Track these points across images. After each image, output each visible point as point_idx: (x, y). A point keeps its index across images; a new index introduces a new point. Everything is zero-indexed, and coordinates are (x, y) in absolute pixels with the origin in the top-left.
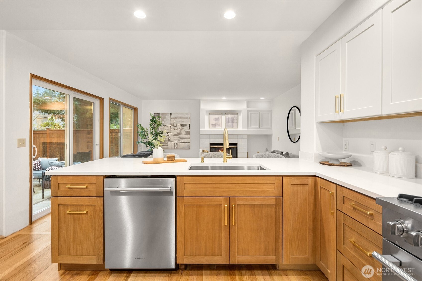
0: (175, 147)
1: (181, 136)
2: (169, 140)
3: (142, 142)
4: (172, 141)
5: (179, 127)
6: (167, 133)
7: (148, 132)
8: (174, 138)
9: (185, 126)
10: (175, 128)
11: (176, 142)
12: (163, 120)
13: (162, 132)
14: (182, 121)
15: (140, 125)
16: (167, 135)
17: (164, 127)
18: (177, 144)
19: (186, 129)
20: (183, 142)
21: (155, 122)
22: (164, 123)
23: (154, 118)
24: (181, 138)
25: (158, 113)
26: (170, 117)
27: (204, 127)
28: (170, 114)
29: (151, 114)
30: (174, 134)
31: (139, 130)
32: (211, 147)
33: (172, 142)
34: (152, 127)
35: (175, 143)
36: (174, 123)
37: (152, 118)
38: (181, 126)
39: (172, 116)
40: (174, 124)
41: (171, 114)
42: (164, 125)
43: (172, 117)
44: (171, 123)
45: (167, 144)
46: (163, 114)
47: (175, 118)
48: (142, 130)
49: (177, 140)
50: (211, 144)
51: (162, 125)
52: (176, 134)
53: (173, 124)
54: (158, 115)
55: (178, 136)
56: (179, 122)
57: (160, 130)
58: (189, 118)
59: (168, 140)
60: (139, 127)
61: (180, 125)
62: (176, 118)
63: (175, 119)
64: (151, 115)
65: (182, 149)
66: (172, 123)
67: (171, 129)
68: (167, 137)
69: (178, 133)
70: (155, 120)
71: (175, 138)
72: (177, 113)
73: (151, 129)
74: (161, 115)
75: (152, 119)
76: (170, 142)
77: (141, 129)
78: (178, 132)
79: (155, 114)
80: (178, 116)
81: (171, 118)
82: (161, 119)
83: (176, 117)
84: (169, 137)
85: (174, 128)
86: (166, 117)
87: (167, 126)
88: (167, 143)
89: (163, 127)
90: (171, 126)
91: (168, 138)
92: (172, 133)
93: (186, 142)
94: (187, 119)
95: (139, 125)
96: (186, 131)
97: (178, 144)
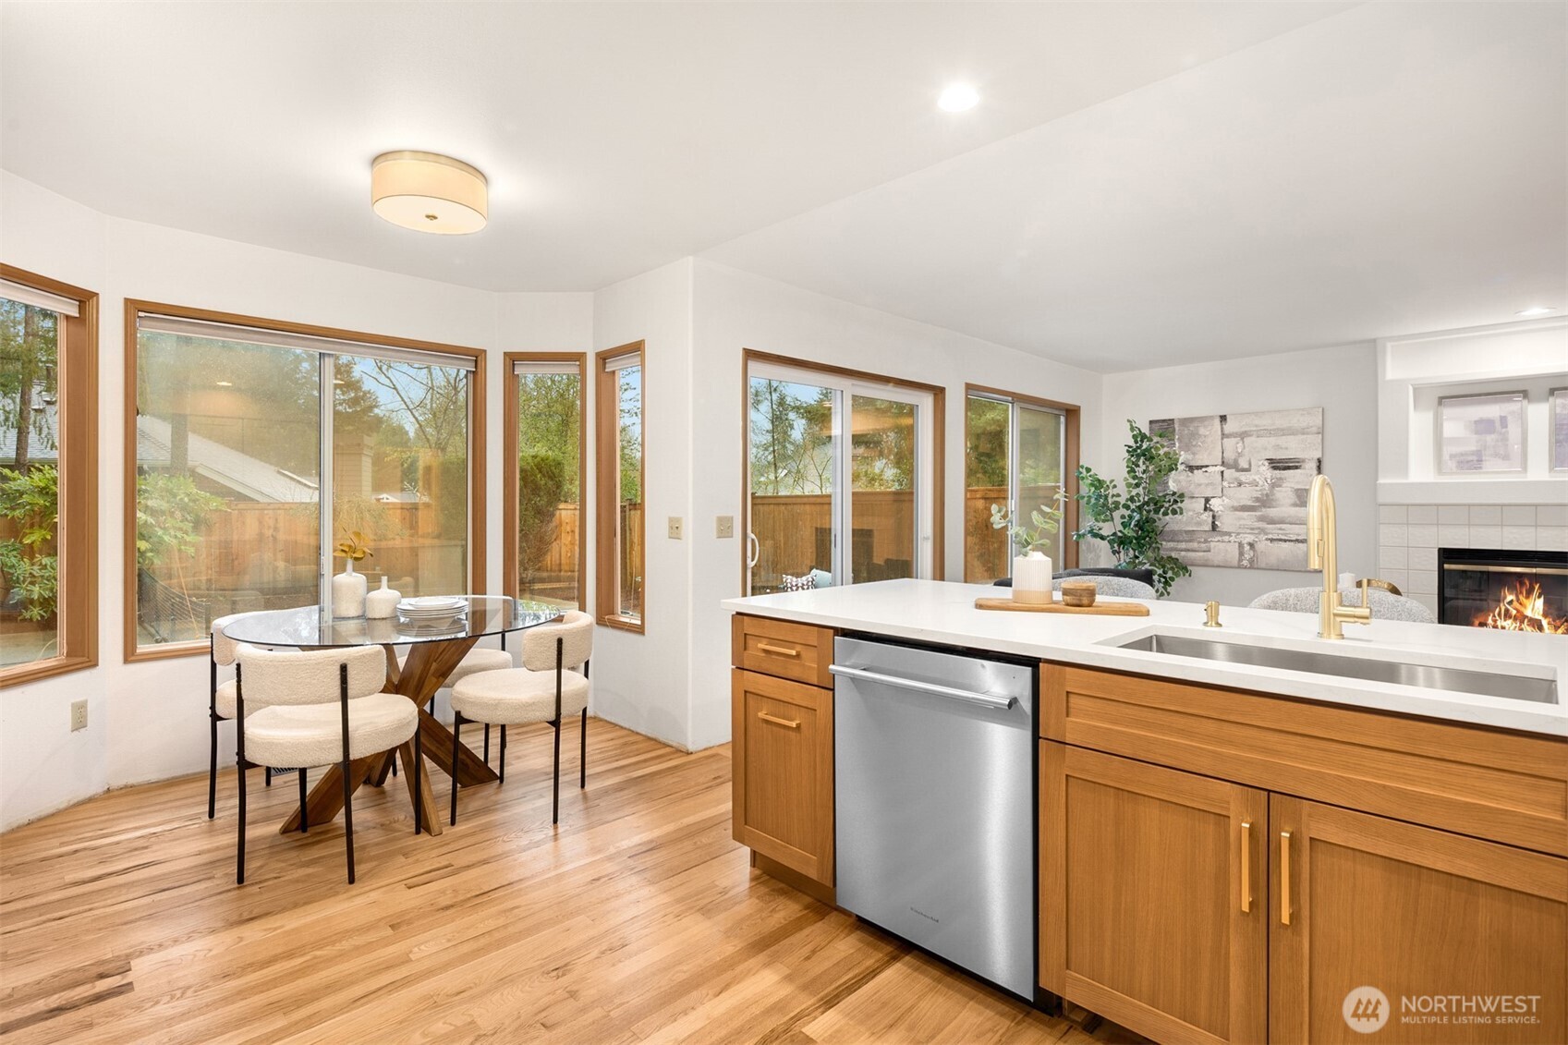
0: (1240, 560)
1: (1272, 512)
2: (1214, 527)
3: (1096, 535)
4: (1229, 534)
5: (1263, 473)
6: (1207, 500)
7: (1118, 495)
8: (1240, 519)
9: (1297, 468)
10: (1243, 477)
11: (1250, 538)
12: (1187, 447)
13: (1182, 496)
14: (1278, 447)
15: (1088, 470)
16: (1206, 509)
17: (1190, 474)
18: (1251, 545)
19: (1298, 483)
20: (1285, 541)
21: (1149, 456)
22: (1190, 457)
23: (1142, 441)
24: (1272, 522)
25: (1164, 421)
26: (1220, 433)
27: (1403, 468)
28: (1217, 421)
29: (1131, 425)
30: (1236, 504)
31: (1085, 489)
32: (1446, 566)
33: (1226, 538)
34: (1134, 478)
35: (1245, 542)
36: (1240, 455)
37: (1136, 442)
38: (1275, 468)
39: (1229, 427)
40: (1236, 461)
41: (1223, 418)
42: (1191, 468)
43: (1226, 432)
44: (1223, 457)
45: (1203, 545)
46: (1186, 422)
47: (1243, 435)
48: (1093, 489)
49: (1252, 529)
50: (1447, 555)
51: (1181, 467)
52: (1250, 503)
53: (1231, 462)
54: (1164, 428)
55: (1258, 514)
56: (1266, 449)
57: (1172, 486)
58: (1314, 429)
59: (1208, 527)
60: (1083, 478)
61: (1266, 463)
62: (1251, 436)
63: (1242, 439)
64: (1132, 429)
65: (1278, 570)
66: (1230, 456)
67: (1225, 484)
68: (1207, 517)
69: (1257, 499)
70: (1148, 449)
71: (1242, 522)
72: (1256, 414)
73: (1129, 485)
74: (1176, 426)
75: (1134, 446)
76: (1220, 539)
77: (1092, 485)
78: (1258, 494)
79: (1154, 425)
80: (1256, 426)
81: (1223, 434)
82: (1177, 444)
83: (1247, 429)
84: (1214, 517)
85: (1236, 479)
86: (1202, 431)
87: (1204, 469)
88: (1206, 541)
89: (1188, 476)
90: (1222, 468)
91: (1210, 520)
92: (1226, 500)
93: (1299, 538)
94: (1303, 434)
95: (1084, 471)
96: (1298, 490)
97: (1258, 546)
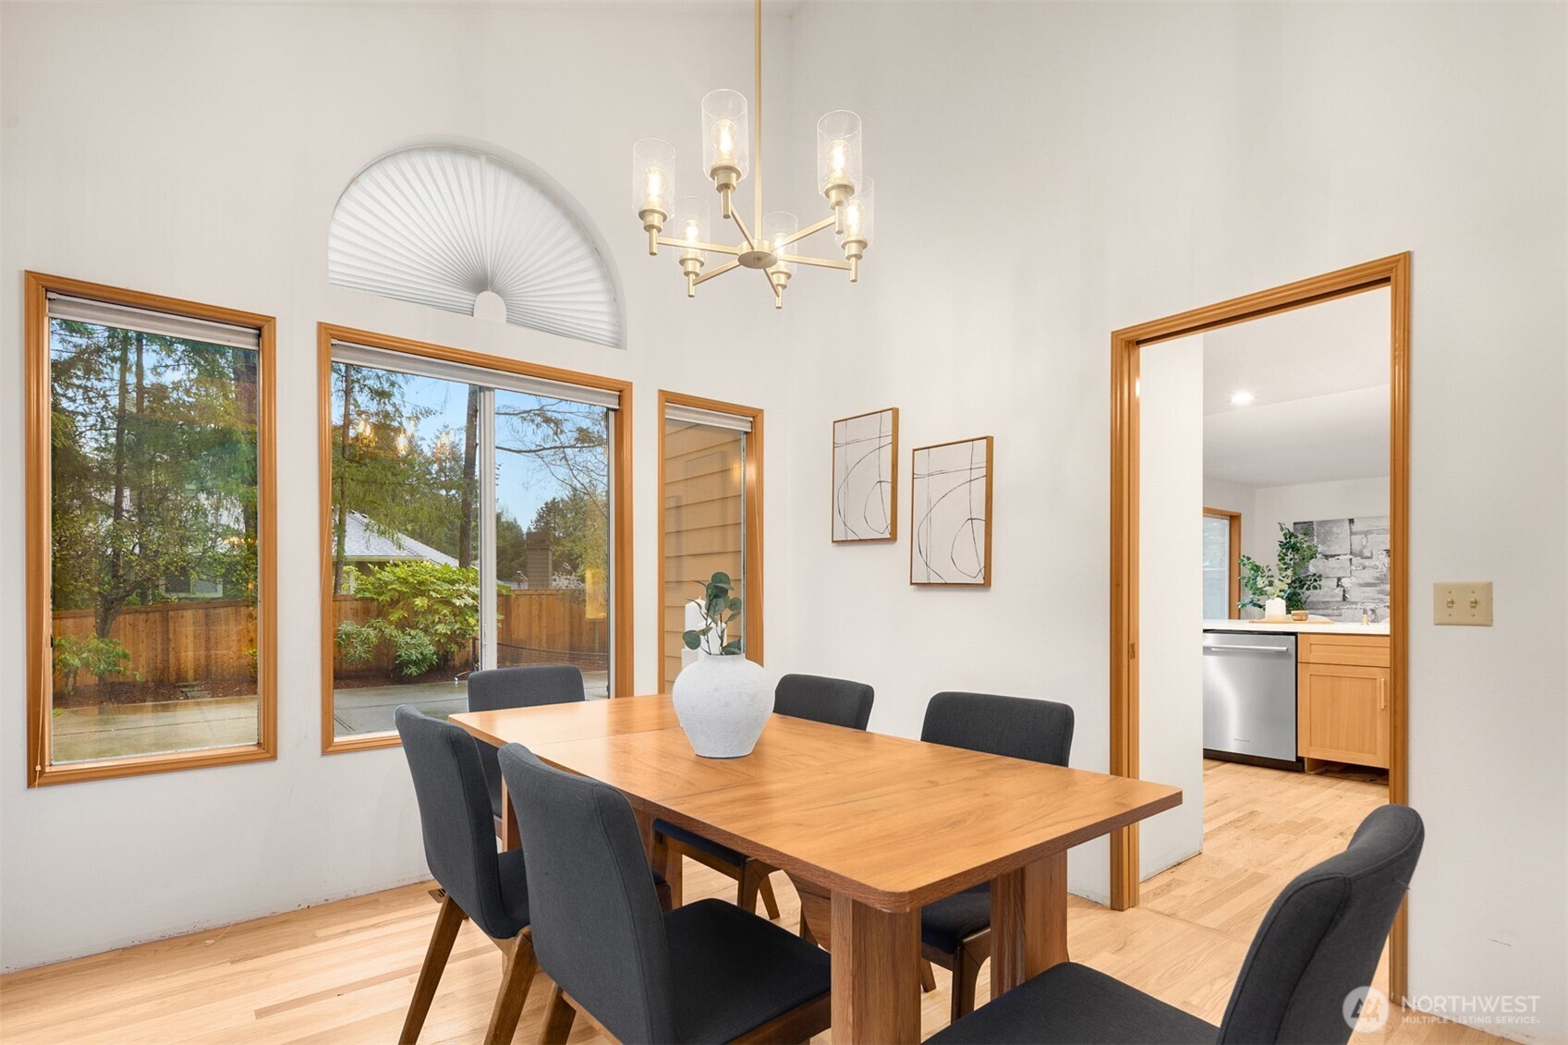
2: (1344, 598)
3: (1255, 605)
4: (1356, 603)
5: (1382, 559)
6: (1339, 579)
7: (1272, 576)
8: (1364, 592)
10: (1367, 562)
11: (1372, 606)
12: (1323, 542)
13: (1320, 576)
15: (1249, 559)
16: (1338, 585)
17: (1326, 561)
18: (1373, 611)
21: (1295, 548)
22: (1326, 549)
23: (1290, 538)
25: (1305, 523)
26: (1348, 531)
28: (1347, 523)
29: (1281, 526)
30: (1361, 582)
33: (1354, 606)
34: (1285, 564)
35: (1368, 608)
36: (1364, 547)
37: (1286, 539)
39: (1356, 527)
40: (1361, 552)
41: (1351, 521)
42: (1327, 557)
43: (1354, 530)
44: (1351, 549)
45: (1335, 612)
46: (1322, 523)
47: (1366, 533)
48: (1253, 572)
51: (1319, 556)
52: (1372, 581)
53: (1357, 552)
54: (1307, 528)
55: (1378, 588)
56: (1384, 543)
57: (1312, 570)
59: (1340, 599)
60: (1244, 565)
61: (1384, 553)
62: (1372, 533)
63: (1366, 536)
64: (1282, 529)
66: (1356, 548)
67: (1353, 568)
68: (1339, 591)
69: (1377, 578)
70: (1295, 544)
71: (1366, 595)
72: (1376, 518)
73: (1280, 569)
74: (1315, 526)
75: (1285, 541)
76: (1348, 606)
77: (1252, 569)
78: (1378, 575)
79: (1297, 526)
80: (1377, 527)
81: (1351, 532)
82: (1316, 540)
83: (1370, 529)
84: (1344, 591)
85: (1361, 564)
86: (1335, 530)
87: (1336, 557)
88: (1338, 608)
90: (1351, 557)
91: (1342, 593)
92: (1354, 579)
95: (1245, 559)
97: (1378, 612)
